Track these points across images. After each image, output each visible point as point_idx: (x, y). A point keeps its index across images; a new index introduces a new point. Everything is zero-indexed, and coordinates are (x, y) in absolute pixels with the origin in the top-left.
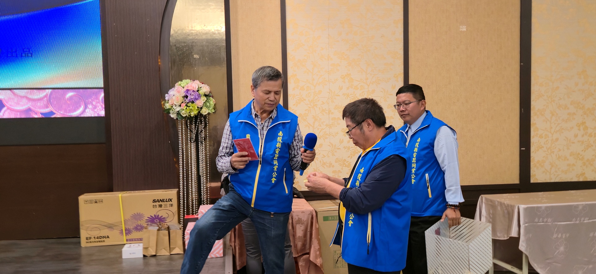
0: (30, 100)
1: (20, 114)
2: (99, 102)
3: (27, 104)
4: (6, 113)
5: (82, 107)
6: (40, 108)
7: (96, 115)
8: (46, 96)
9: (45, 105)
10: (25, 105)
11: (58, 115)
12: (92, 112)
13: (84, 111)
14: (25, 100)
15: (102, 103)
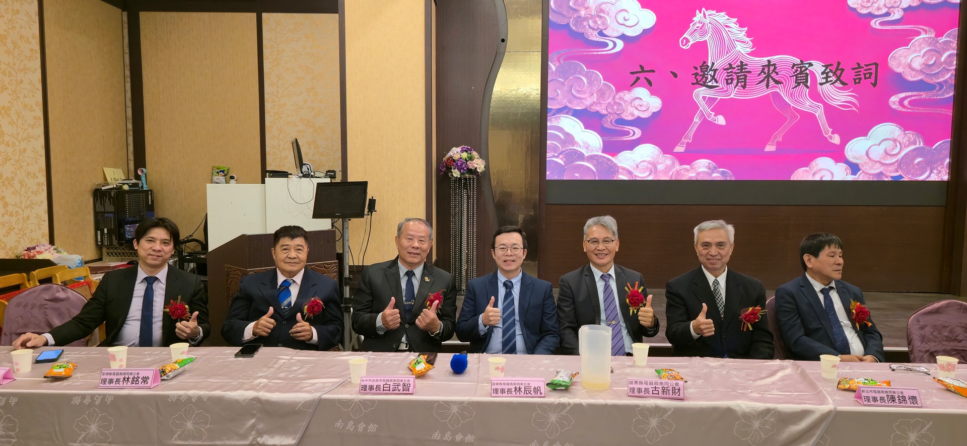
0: (883, 164)
1: (873, 178)
2: (943, 167)
3: (880, 168)
4: (861, 176)
5: (928, 171)
6: (891, 172)
7: (940, 180)
8: (897, 161)
9: (895, 169)
10: (878, 169)
11: (906, 179)
12: (936, 177)
13: (929, 176)
14: (878, 165)
15: (946, 168)
